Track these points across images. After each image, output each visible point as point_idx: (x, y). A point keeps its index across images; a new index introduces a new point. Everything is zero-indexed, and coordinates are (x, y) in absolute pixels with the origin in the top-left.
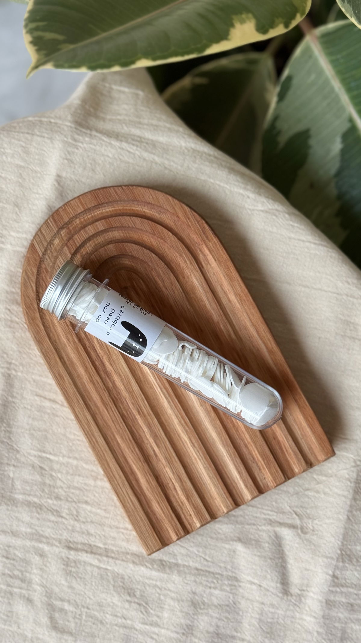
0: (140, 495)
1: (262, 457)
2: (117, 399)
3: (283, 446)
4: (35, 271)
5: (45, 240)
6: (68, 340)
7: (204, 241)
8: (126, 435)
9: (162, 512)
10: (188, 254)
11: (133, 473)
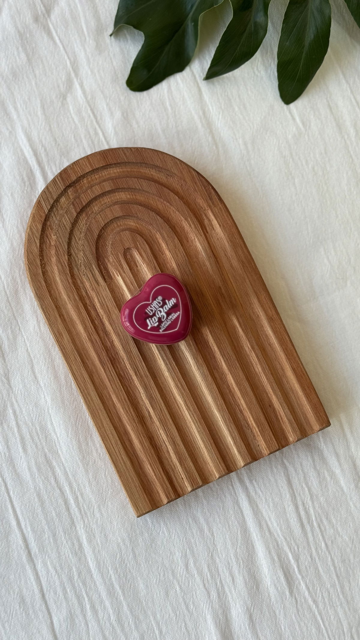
0: (133, 455)
1: (256, 423)
2: (114, 359)
3: (278, 414)
4: (40, 227)
5: (52, 197)
6: (69, 298)
7: (210, 207)
8: (121, 395)
9: (153, 474)
10: (194, 218)
11: (126, 433)
